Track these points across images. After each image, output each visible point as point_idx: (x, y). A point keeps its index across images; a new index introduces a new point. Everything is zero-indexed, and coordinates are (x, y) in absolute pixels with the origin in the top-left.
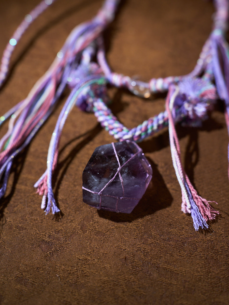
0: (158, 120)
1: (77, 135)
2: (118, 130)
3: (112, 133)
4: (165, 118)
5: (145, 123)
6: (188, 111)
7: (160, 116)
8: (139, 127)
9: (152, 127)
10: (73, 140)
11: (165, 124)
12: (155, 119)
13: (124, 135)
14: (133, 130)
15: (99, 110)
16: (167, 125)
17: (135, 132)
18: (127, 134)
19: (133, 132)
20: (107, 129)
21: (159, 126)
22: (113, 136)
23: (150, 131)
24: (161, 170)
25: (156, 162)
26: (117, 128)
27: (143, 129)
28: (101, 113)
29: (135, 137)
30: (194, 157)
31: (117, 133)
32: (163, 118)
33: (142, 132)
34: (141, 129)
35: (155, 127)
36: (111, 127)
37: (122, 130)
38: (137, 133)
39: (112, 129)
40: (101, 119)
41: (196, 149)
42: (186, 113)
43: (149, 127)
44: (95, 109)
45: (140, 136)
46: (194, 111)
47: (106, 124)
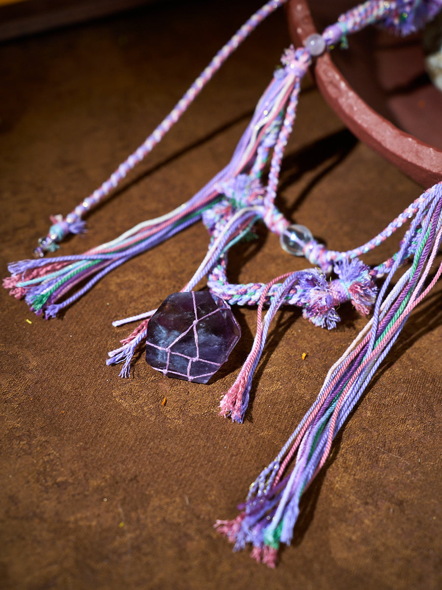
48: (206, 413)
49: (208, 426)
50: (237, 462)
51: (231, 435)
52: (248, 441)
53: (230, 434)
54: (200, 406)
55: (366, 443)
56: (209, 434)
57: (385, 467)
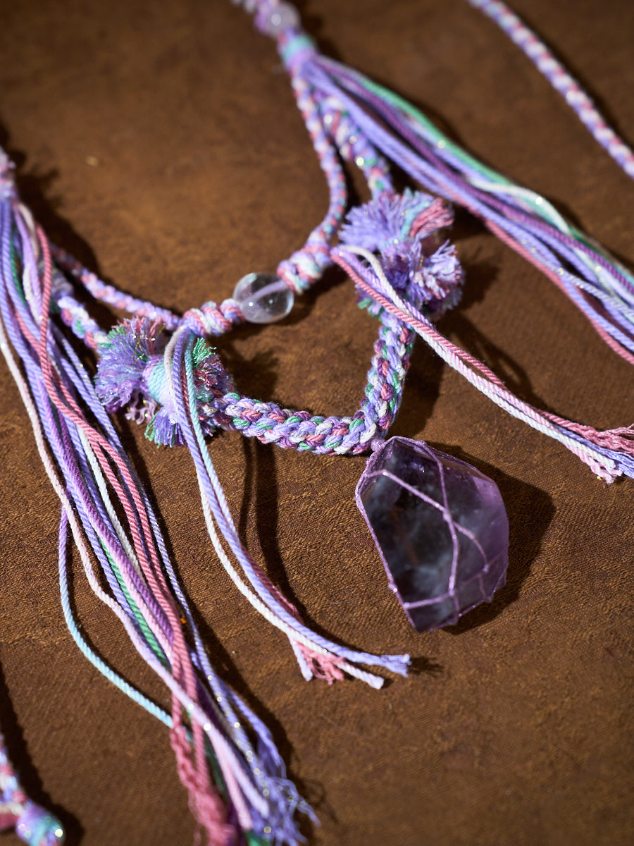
2: (338, 432)
5: (373, 379)
8: (370, 394)
9: (395, 373)
13: (359, 435)
14: (366, 410)
15: (252, 421)
17: (373, 410)
19: (371, 417)
21: (405, 363)
27: (385, 393)
28: (262, 423)
29: (381, 422)
33: (388, 401)
34: (380, 398)
35: (402, 372)
37: (347, 426)
38: (381, 411)
44: (239, 424)
45: (389, 412)
48: (18, 640)
49: (16, 669)
50: (59, 744)
51: (57, 685)
52: (85, 699)
53: (55, 685)
54: (9, 626)
55: (301, 706)
56: (17, 684)
57: (330, 756)
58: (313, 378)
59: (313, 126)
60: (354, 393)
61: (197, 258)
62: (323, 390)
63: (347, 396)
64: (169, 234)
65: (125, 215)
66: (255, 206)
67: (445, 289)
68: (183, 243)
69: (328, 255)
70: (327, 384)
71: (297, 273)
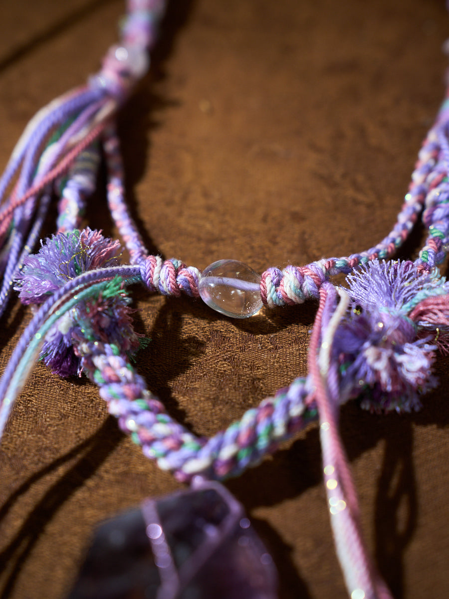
0: (287, 405)
1: (49, 458)
2: (169, 443)
3: (150, 452)
4: (309, 399)
5: (248, 417)
6: (376, 372)
7: (294, 391)
8: (231, 432)
9: (271, 428)
10: (36, 477)
11: (310, 415)
12: (278, 402)
13: (186, 460)
14: (213, 441)
15: (109, 382)
16: (317, 418)
17: (219, 447)
18: (195, 456)
19: (213, 450)
20: (135, 439)
21: (290, 424)
22: (154, 461)
23: (263, 443)
24: (303, 562)
25: (288, 538)
26: (164, 438)
27: (244, 438)
28: (115, 389)
29: (219, 464)
30: (402, 513)
31: (166, 454)
32: (303, 395)
33: (242, 447)
34: (236, 440)
35: (280, 430)
36: (147, 434)
37: (180, 444)
38: (227, 453)
39: (150, 442)
40: (115, 408)
41: (409, 485)
42: (370, 378)
43: (262, 429)
44: (98, 378)
45: (234, 459)
46: (394, 366)
47: (131, 424)
58: (197, 386)
59: (417, 177)
60: (216, 424)
61: (208, 226)
62: (195, 401)
63: (209, 421)
64: (206, 194)
65: (187, 159)
66: (297, 217)
67: (393, 384)
68: (209, 209)
69: (319, 287)
70: (202, 399)
71: (277, 284)
